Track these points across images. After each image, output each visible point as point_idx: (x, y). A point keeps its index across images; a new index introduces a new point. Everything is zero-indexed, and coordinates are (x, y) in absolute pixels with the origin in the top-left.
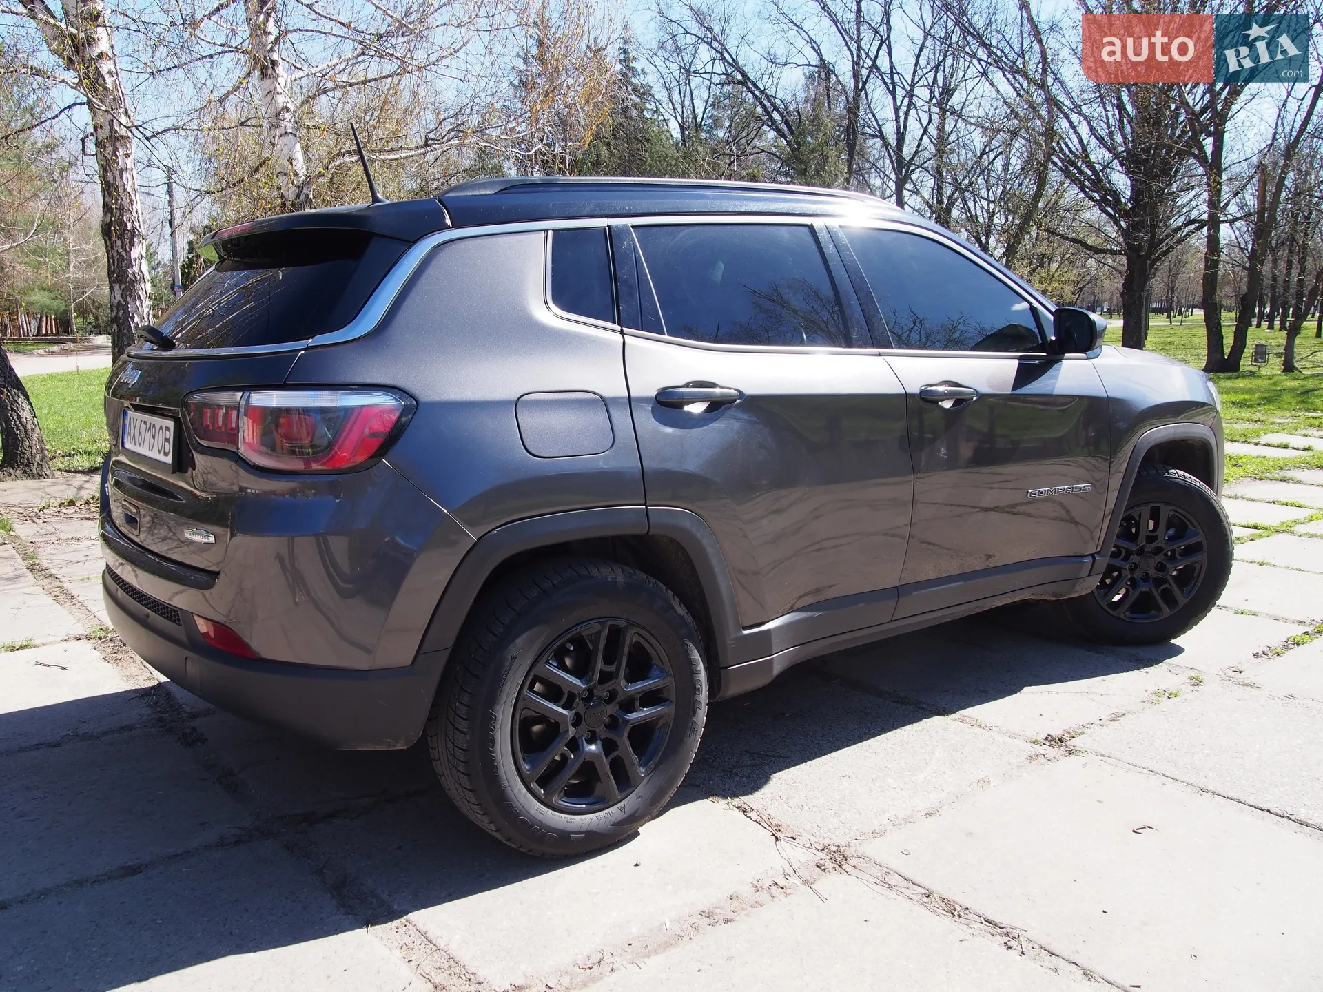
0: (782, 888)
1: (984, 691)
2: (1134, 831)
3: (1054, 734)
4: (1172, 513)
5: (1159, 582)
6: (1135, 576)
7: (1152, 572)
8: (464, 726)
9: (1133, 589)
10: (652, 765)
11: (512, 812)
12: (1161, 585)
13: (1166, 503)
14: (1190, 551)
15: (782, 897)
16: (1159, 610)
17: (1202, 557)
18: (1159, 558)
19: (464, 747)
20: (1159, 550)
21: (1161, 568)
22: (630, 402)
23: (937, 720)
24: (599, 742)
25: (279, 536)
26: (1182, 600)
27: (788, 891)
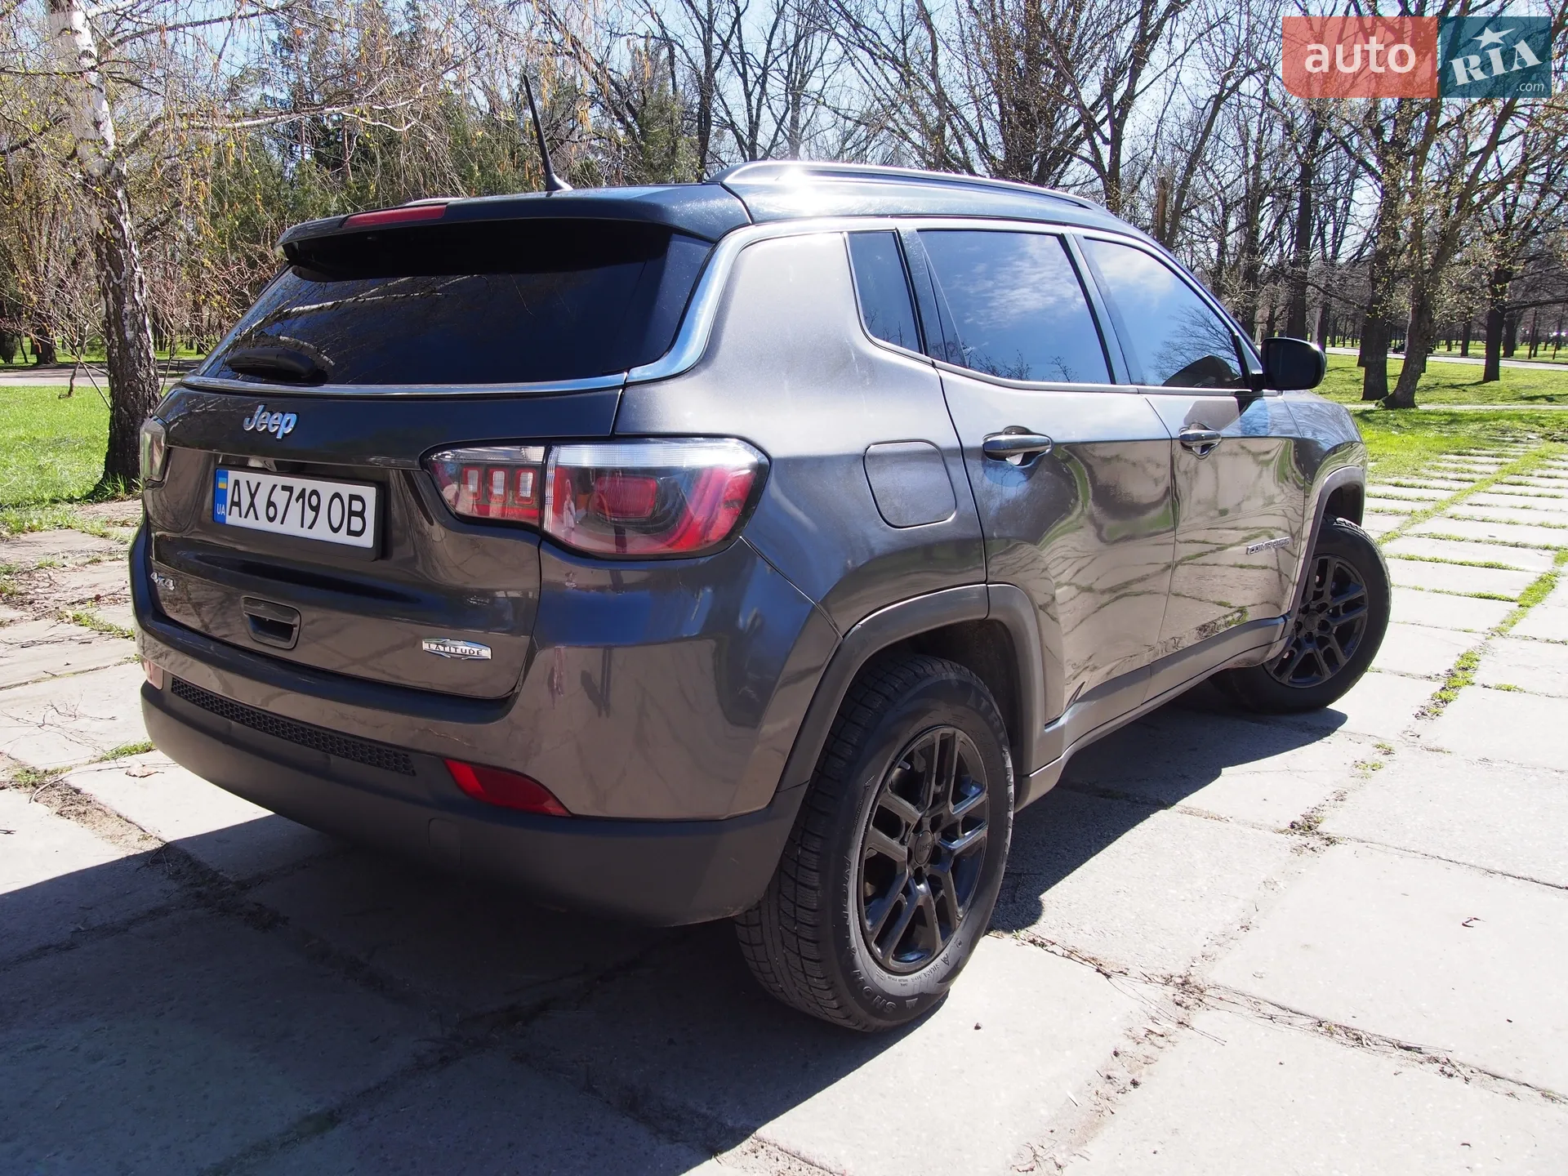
0: (1162, 1036)
1: (1184, 777)
2: (1464, 925)
3: (1299, 819)
4: (1337, 566)
5: (1322, 642)
6: (1299, 637)
7: (1316, 632)
8: (815, 879)
9: (1298, 650)
10: (968, 901)
11: (859, 982)
12: (1323, 646)
13: (1335, 556)
14: (1351, 607)
15: (1169, 1047)
16: (1320, 672)
17: (1363, 613)
18: (1323, 616)
19: (815, 906)
20: (1323, 607)
21: (1324, 626)
22: (963, 452)
23: (1161, 814)
24: (926, 881)
25: (589, 647)
26: (1343, 660)
27: (1172, 1039)
